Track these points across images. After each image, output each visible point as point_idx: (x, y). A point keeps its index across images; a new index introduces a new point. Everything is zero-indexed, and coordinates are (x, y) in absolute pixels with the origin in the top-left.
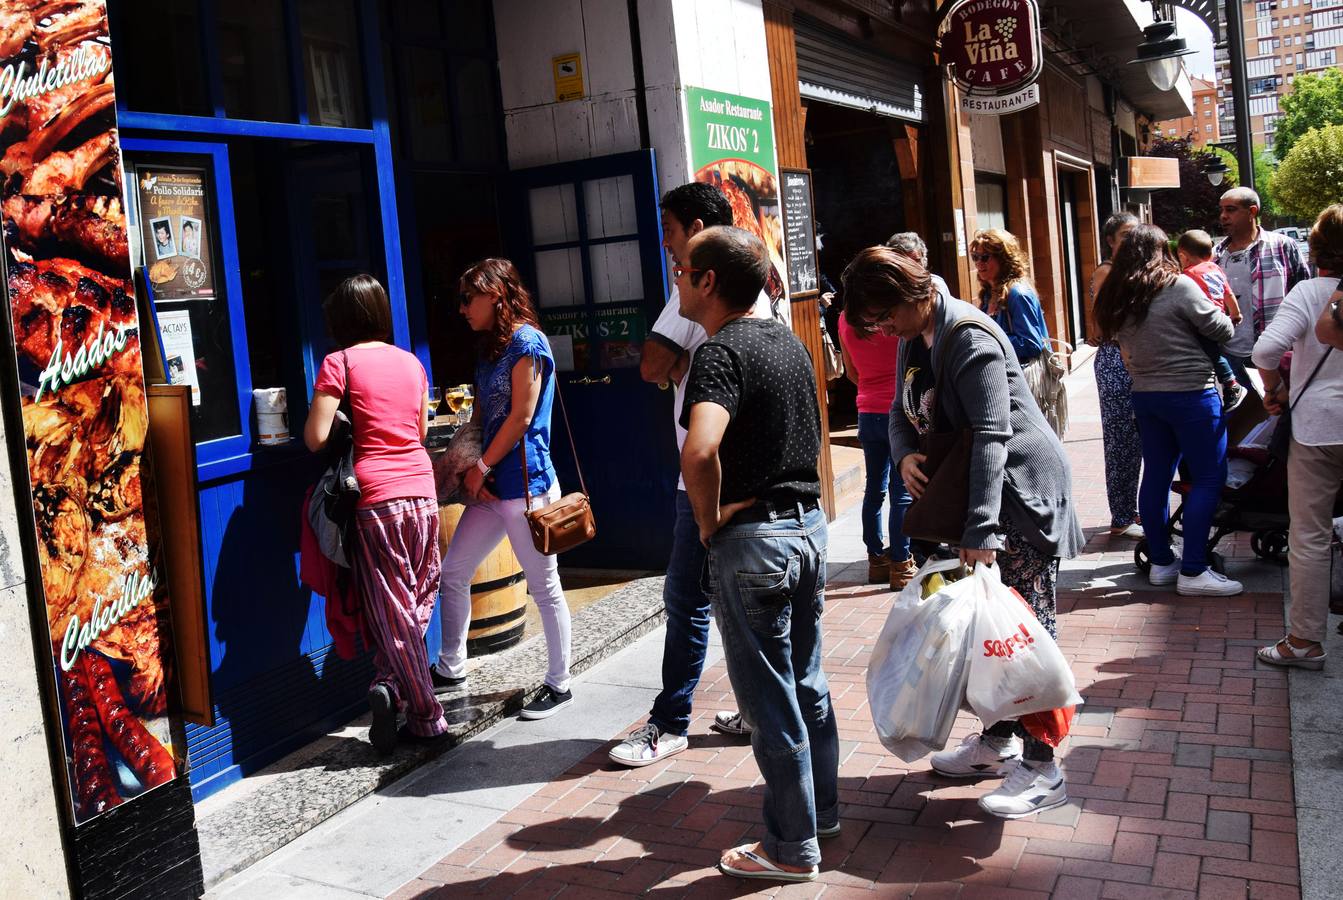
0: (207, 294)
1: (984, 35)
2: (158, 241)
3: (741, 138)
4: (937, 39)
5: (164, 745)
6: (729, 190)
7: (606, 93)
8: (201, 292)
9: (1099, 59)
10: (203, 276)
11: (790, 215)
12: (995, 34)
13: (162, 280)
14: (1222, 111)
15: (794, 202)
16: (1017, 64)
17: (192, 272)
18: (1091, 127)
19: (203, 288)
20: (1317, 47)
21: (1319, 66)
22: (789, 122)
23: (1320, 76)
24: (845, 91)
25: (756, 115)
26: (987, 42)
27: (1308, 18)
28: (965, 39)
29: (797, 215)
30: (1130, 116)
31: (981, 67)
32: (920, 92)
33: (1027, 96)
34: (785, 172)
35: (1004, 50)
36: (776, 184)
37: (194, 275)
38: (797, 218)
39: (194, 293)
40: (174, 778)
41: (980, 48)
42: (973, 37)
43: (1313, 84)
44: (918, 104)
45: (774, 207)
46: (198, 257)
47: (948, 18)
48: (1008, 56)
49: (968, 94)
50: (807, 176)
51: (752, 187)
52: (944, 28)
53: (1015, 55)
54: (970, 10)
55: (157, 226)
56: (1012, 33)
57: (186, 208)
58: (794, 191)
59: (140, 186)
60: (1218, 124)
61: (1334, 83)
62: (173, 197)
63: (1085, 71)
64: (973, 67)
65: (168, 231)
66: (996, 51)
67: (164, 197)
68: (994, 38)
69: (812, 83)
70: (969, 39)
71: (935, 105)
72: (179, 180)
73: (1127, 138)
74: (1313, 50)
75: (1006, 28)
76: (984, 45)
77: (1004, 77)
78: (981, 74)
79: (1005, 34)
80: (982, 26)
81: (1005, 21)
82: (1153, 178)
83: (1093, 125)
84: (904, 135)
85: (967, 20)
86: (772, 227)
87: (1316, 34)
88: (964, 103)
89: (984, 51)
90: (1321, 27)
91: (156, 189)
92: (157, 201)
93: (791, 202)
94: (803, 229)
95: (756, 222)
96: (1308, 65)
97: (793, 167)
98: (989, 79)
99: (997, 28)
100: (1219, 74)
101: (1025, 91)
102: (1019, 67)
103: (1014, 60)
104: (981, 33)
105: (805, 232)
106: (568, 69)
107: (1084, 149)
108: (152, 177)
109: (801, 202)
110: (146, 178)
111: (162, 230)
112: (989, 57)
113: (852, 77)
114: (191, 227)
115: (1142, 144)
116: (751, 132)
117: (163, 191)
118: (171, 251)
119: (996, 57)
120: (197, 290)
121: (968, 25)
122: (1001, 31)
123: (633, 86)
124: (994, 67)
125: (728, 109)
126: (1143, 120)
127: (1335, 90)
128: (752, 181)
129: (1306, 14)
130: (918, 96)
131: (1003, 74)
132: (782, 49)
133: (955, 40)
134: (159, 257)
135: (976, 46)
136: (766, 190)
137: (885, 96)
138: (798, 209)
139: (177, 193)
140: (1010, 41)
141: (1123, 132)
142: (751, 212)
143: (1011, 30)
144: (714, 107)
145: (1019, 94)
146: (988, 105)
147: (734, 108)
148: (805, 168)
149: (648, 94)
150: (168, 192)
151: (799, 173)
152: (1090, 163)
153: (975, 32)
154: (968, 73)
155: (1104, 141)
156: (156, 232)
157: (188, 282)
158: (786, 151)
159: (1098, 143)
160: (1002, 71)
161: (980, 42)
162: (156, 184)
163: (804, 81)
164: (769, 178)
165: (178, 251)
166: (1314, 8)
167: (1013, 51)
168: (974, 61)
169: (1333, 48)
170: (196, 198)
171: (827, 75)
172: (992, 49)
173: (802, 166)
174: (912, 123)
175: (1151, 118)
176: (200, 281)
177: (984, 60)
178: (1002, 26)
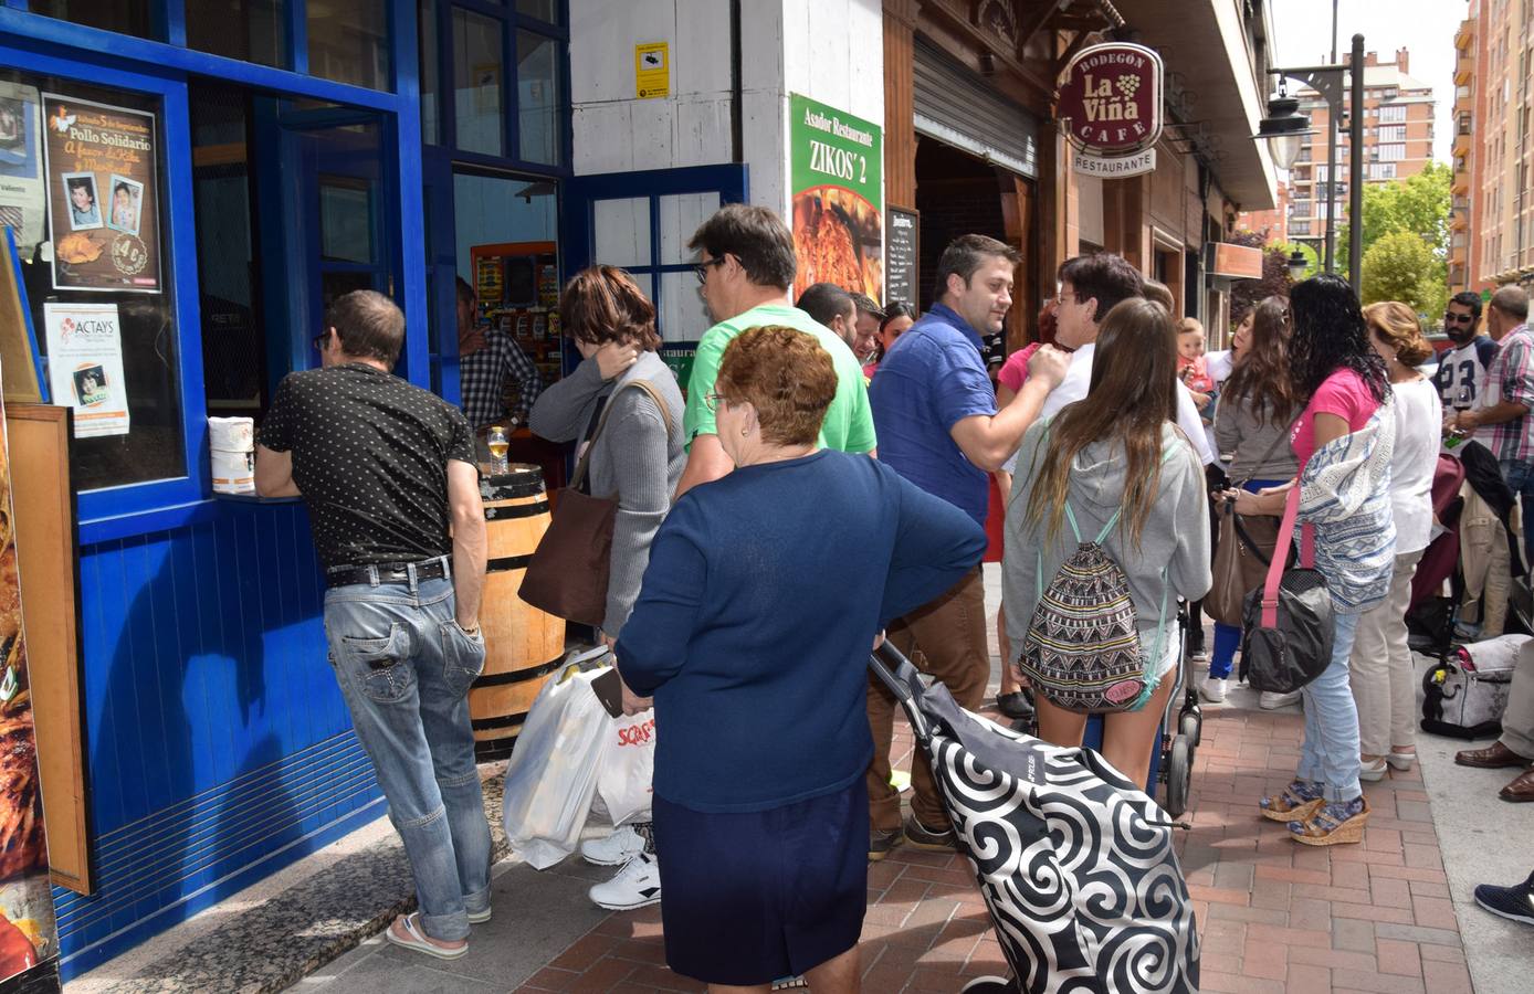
0: (148, 286)
1: (1105, 90)
2: (74, 205)
3: (847, 162)
4: (1056, 89)
5: (14, 921)
6: (829, 222)
7: (696, 93)
8: (138, 281)
9: (1205, 137)
10: (140, 260)
11: (894, 259)
12: (1116, 91)
13: (78, 259)
14: (1291, 211)
15: (899, 245)
16: (1136, 126)
17: (125, 253)
18: (1186, 207)
19: (140, 275)
20: (1381, 159)
21: (1381, 179)
22: (900, 155)
23: (1382, 188)
24: (959, 131)
25: (866, 139)
26: (1107, 98)
27: (1375, 130)
28: (1084, 93)
29: (901, 260)
30: (1219, 201)
31: (1098, 125)
32: (1033, 145)
33: (1143, 161)
34: (892, 211)
35: (1124, 109)
36: (882, 221)
37: (128, 257)
38: (901, 264)
39: (126, 281)
40: (29, 967)
41: (1099, 104)
42: (1093, 92)
43: (1376, 194)
44: (1030, 158)
45: (877, 249)
46: (136, 233)
47: (1068, 68)
48: (1128, 117)
49: (1082, 153)
50: (914, 218)
51: (855, 222)
52: (1064, 79)
53: (1135, 116)
54: (1092, 63)
55: (73, 184)
56: (1134, 92)
57: (120, 164)
58: (900, 232)
59: (48, 124)
60: (1286, 223)
61: (1394, 195)
62: (100, 146)
63: (1186, 150)
64: (1090, 124)
65: (90, 192)
66: (1115, 109)
67: (87, 145)
68: (1114, 95)
69: (926, 116)
70: (1089, 93)
71: (1046, 159)
72: (111, 124)
73: (1215, 225)
74: (1377, 162)
75: (1128, 86)
76: (1103, 101)
77: (1121, 138)
78: (1096, 133)
79: (1127, 92)
80: (1103, 81)
81: (1127, 78)
82: (1238, 267)
83: (1189, 206)
84: (1014, 190)
85: (1087, 73)
86: (874, 271)
87: (1381, 147)
88: (1078, 161)
89: (1102, 109)
90: (1386, 141)
91: (74, 133)
92: (75, 149)
93: (895, 244)
94: (906, 277)
95: (856, 263)
96: (1372, 175)
97: (901, 205)
98: (1105, 139)
99: (1118, 85)
100: (1292, 175)
101: (1142, 155)
102: (1138, 129)
103: (1134, 121)
104: (1101, 89)
105: (907, 281)
106: (652, 60)
107: (1177, 229)
108: (68, 114)
109: (905, 246)
110: (58, 115)
111: (81, 190)
112: (1107, 115)
113: (967, 117)
114: (127, 191)
115: (1227, 232)
116: (858, 158)
117: (86, 135)
118: (94, 221)
119: (1115, 116)
120: (131, 278)
121: (1089, 78)
122: (1122, 89)
123: (729, 87)
124: (1112, 127)
125: (835, 127)
126: (1230, 209)
127: (1394, 202)
128: (855, 214)
129: (1375, 127)
130: (1031, 148)
131: (1121, 134)
132: (899, 70)
133: (1075, 93)
134: (75, 227)
135: (1095, 102)
136: (870, 228)
137: (999, 143)
138: (902, 253)
139: (106, 141)
140: (1131, 100)
141: (1212, 218)
142: (852, 251)
143: (1133, 89)
144: (820, 123)
145: (1135, 158)
146: (1102, 166)
147: (842, 127)
148: (913, 208)
149: (745, 97)
150: (94, 139)
151: (907, 214)
152: (1182, 244)
153: (1096, 86)
154: (1084, 130)
155: (1196, 225)
156: (72, 192)
157: (119, 265)
158: (894, 187)
159: (1191, 224)
160: (1120, 131)
161: (1099, 98)
162: (75, 125)
163: (919, 112)
164: (874, 214)
165: (104, 222)
166: (1381, 122)
167: (1132, 111)
168: (1091, 118)
169: (1395, 162)
170: (137, 153)
171: (941, 110)
172: (1111, 107)
173: (910, 205)
174: (1023, 177)
175: (1238, 207)
176: (136, 266)
177: (1102, 118)
178: (1124, 83)
